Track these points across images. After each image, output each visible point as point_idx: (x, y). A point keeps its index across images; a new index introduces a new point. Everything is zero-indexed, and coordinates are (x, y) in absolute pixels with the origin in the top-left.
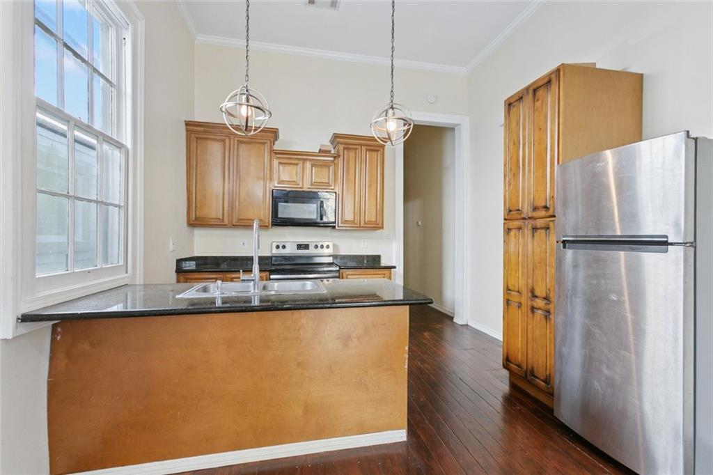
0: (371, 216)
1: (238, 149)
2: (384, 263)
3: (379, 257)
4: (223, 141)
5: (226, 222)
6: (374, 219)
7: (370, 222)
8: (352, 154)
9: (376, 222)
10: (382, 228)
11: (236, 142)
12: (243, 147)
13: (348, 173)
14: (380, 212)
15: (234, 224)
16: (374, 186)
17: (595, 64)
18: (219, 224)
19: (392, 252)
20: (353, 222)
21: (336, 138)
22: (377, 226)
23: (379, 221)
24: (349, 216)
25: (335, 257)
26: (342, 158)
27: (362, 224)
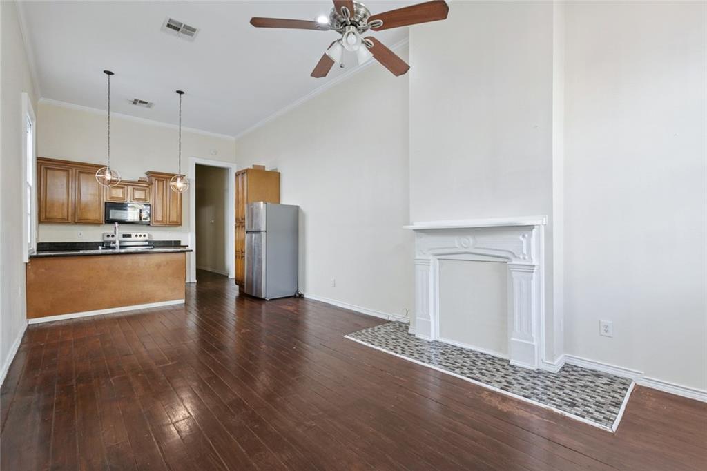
0: (174, 218)
1: (79, 177)
2: (182, 244)
3: (180, 242)
4: (68, 171)
5: (70, 221)
6: (175, 220)
7: (173, 222)
8: (161, 183)
9: (177, 222)
10: (181, 225)
11: (77, 172)
12: (82, 175)
13: (158, 193)
14: (180, 216)
15: (76, 221)
16: (176, 202)
17: (264, 167)
18: (64, 222)
19: (188, 238)
20: (162, 222)
21: (150, 174)
22: (177, 224)
23: (179, 221)
24: (159, 218)
25: (150, 242)
26: (153, 186)
27: (168, 223)
